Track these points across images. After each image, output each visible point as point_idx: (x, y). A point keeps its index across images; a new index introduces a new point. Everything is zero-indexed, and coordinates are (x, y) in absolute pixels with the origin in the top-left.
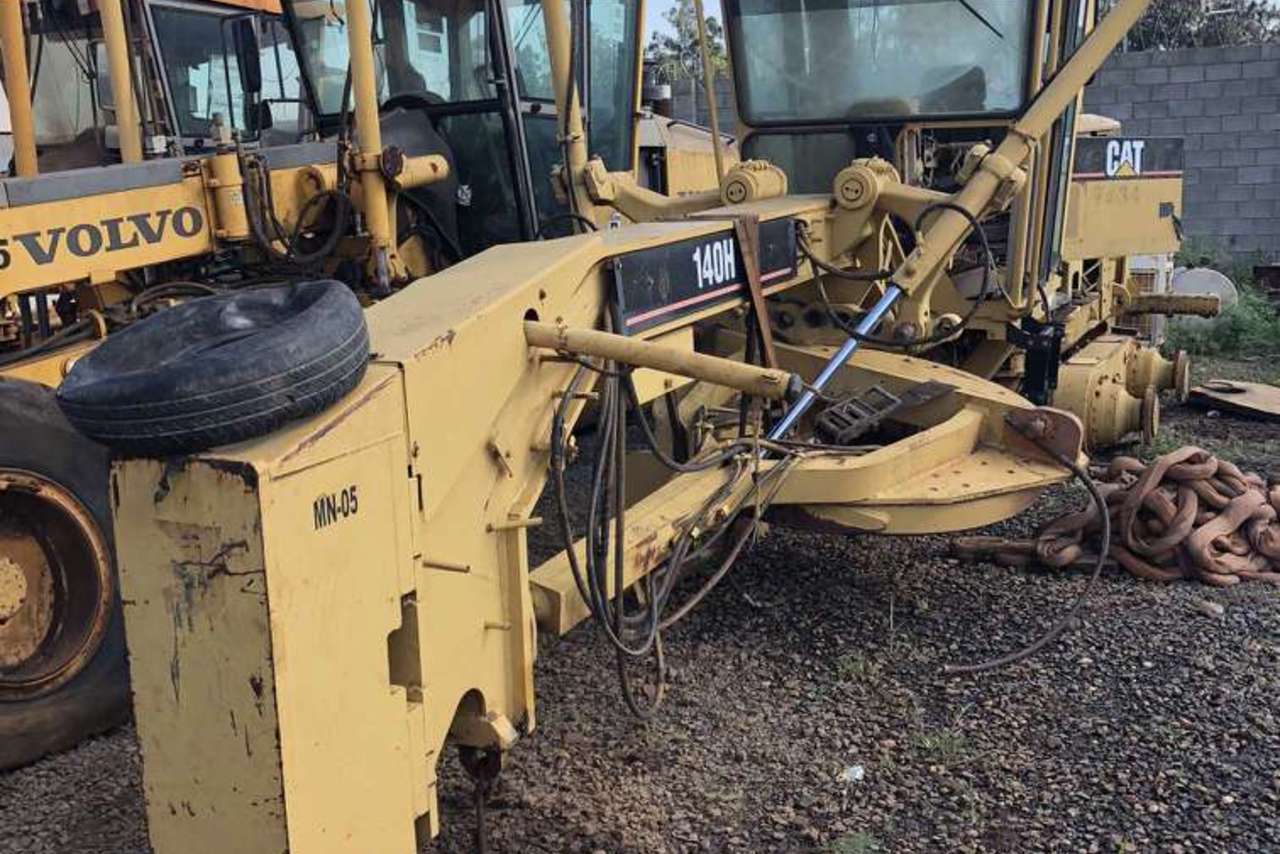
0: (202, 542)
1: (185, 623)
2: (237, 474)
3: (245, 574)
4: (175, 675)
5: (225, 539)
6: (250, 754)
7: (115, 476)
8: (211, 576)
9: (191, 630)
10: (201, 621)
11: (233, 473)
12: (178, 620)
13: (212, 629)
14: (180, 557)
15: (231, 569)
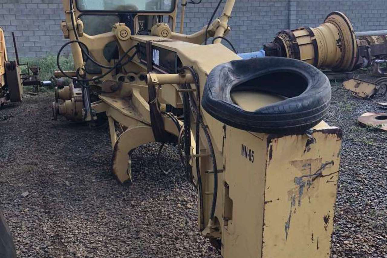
0: (312, 166)
1: (297, 202)
2: (335, 134)
3: (330, 175)
4: (287, 227)
5: (324, 162)
6: (318, 248)
7: (272, 146)
8: (313, 180)
9: (299, 205)
10: (305, 200)
11: (332, 134)
12: (293, 203)
13: (310, 202)
14: (299, 175)
15: (323, 174)
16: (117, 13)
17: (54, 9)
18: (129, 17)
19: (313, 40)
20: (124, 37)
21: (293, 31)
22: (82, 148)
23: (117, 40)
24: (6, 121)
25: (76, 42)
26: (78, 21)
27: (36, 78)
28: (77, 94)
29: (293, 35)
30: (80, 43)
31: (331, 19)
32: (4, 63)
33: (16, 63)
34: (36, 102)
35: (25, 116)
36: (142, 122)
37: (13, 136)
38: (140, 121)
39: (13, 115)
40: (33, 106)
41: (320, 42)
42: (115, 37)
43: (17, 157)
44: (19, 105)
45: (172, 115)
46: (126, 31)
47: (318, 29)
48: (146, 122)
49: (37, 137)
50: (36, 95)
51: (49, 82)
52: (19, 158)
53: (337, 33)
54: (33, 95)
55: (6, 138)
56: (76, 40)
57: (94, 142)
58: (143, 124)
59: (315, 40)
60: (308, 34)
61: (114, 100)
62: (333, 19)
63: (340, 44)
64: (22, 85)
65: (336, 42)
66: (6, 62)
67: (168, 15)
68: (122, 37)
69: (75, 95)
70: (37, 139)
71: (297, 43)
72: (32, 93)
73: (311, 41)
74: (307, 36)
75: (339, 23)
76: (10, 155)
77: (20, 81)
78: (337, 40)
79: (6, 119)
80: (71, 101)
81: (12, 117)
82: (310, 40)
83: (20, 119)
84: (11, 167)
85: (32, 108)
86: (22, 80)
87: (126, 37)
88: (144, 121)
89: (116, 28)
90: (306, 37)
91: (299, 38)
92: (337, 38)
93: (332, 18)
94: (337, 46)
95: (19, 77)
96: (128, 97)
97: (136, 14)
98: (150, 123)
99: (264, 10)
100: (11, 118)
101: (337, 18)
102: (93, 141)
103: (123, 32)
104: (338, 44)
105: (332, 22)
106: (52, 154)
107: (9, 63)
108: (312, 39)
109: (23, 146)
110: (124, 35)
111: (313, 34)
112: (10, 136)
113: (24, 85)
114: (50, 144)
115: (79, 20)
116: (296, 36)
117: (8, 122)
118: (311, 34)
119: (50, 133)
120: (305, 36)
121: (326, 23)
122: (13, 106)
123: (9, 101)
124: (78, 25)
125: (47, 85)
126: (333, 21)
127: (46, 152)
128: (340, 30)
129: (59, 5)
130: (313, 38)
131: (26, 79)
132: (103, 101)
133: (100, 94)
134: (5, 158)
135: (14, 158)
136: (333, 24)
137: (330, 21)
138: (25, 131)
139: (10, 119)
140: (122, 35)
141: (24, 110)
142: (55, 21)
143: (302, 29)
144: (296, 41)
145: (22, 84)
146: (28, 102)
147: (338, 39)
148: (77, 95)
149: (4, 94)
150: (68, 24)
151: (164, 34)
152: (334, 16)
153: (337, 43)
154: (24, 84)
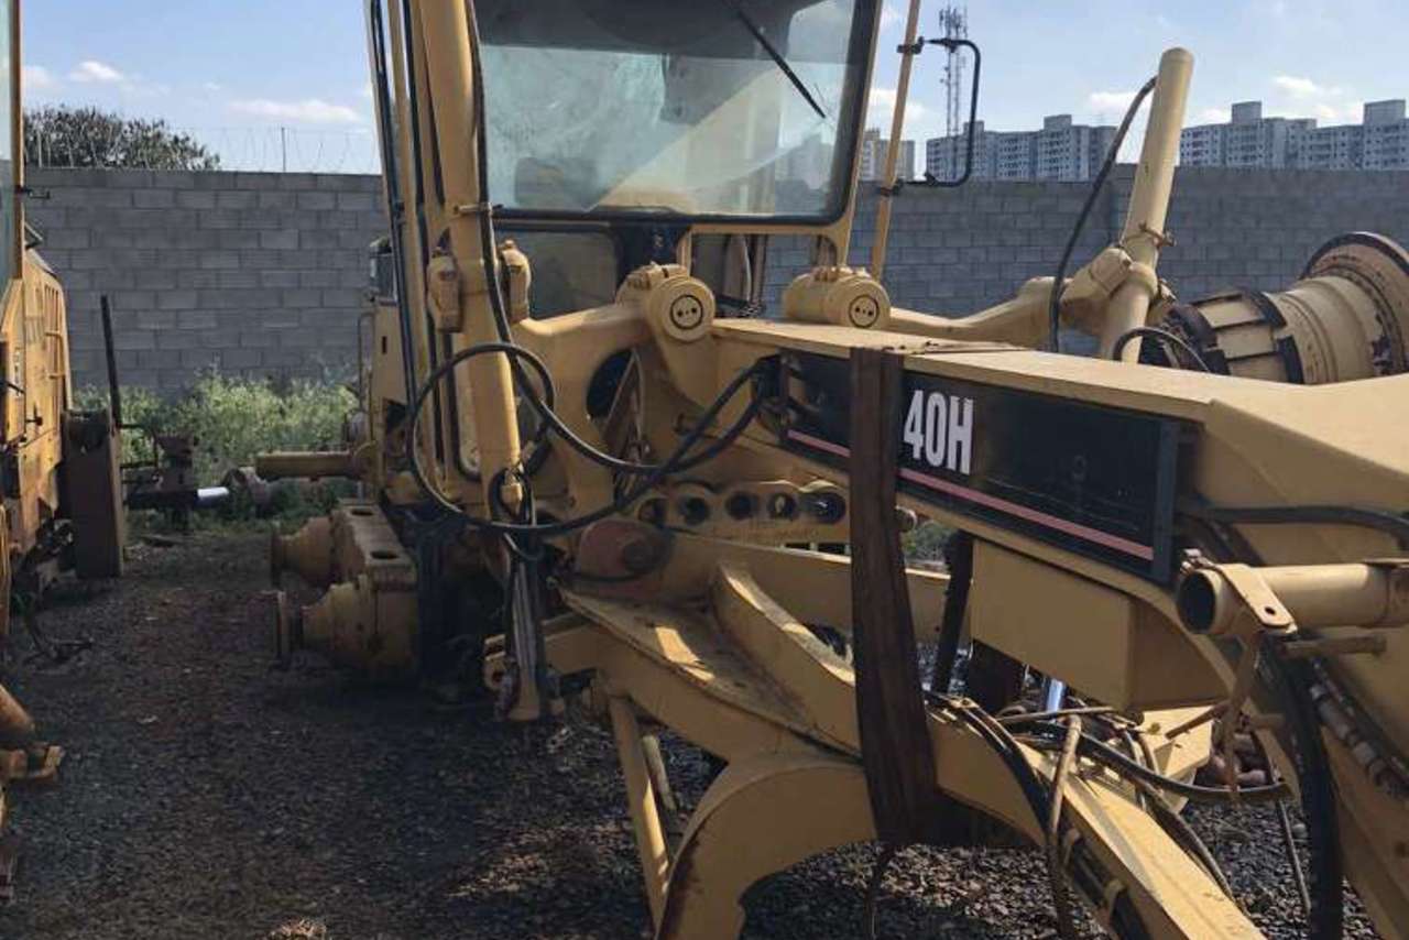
16: (607, 224)
17: (239, 211)
18: (658, 240)
19: (1281, 342)
20: (685, 328)
21: (1199, 304)
22: (427, 815)
23: (652, 341)
24: (64, 669)
25: (501, 348)
26: (505, 253)
27: (181, 478)
28: (376, 555)
29: (1203, 319)
30: (512, 353)
31: (1341, 261)
32: (62, 418)
33: (111, 421)
34: (174, 574)
35: (143, 643)
36: (807, 739)
37: (110, 747)
38: (798, 735)
39: (91, 640)
40: (168, 594)
41: (1310, 348)
42: (641, 326)
43: (142, 866)
44: (110, 590)
45: (973, 710)
46: (700, 303)
47: (1291, 296)
48: (828, 741)
49: (212, 755)
50: (169, 544)
51: (223, 491)
52: (148, 869)
53: (1375, 313)
54: (159, 544)
55: (78, 756)
56: (499, 341)
57: (475, 780)
58: (811, 749)
59: (1291, 339)
60: (1262, 317)
61: (637, 614)
62: (1350, 262)
63: (1385, 356)
64: (127, 508)
65: (1372, 350)
66: (68, 417)
67: (814, 231)
68: (679, 326)
69: (369, 560)
70: (216, 766)
71: (1220, 353)
72: (151, 536)
73: (1274, 345)
74: (1258, 323)
75: (1379, 274)
76: (108, 856)
77: (120, 492)
78: (1374, 344)
79: (62, 659)
80: (357, 587)
81: (88, 645)
82: (1269, 342)
83: (124, 658)
84: (121, 921)
85: (164, 604)
86: (125, 487)
87: (696, 325)
88: (814, 733)
89: (648, 286)
90: (1255, 330)
91: (1229, 332)
92: (1375, 332)
93: (1346, 257)
94: (1377, 364)
95: (117, 477)
96: (696, 599)
97: (688, 229)
98: (856, 744)
99: (1019, 225)
100: (83, 653)
101: (1366, 259)
102: (470, 776)
103: (686, 305)
104: (1378, 359)
105: (1346, 273)
106: (301, 847)
107: (82, 418)
108: (1276, 337)
109: (162, 804)
110: (687, 321)
111: (1280, 316)
112: (95, 747)
113: (131, 508)
114: (281, 791)
115: (509, 247)
116: (1213, 324)
117: (73, 672)
118: (1273, 319)
119: (266, 735)
120: (1248, 324)
121: (1315, 275)
122: (88, 598)
123: (72, 573)
124: (509, 271)
125: (214, 502)
126: (1350, 269)
127: (270, 839)
128: (1382, 303)
129: (258, 198)
130: (1282, 334)
131: (140, 481)
132: (584, 620)
133: (570, 587)
134: (87, 868)
135: (128, 869)
136: (1349, 278)
137: (1335, 269)
138: (154, 718)
139: (80, 659)
140: (680, 321)
141: (132, 613)
142: (240, 255)
143: (1230, 299)
144: (1215, 345)
145: (124, 503)
146: (145, 575)
147: (1377, 338)
148: (378, 562)
149: (54, 548)
150: (461, 264)
151: (860, 315)
152: (1354, 250)
153: (1375, 354)
154: (133, 502)
